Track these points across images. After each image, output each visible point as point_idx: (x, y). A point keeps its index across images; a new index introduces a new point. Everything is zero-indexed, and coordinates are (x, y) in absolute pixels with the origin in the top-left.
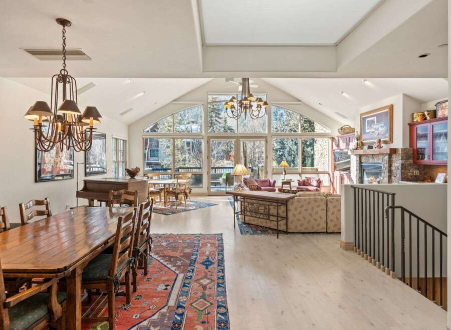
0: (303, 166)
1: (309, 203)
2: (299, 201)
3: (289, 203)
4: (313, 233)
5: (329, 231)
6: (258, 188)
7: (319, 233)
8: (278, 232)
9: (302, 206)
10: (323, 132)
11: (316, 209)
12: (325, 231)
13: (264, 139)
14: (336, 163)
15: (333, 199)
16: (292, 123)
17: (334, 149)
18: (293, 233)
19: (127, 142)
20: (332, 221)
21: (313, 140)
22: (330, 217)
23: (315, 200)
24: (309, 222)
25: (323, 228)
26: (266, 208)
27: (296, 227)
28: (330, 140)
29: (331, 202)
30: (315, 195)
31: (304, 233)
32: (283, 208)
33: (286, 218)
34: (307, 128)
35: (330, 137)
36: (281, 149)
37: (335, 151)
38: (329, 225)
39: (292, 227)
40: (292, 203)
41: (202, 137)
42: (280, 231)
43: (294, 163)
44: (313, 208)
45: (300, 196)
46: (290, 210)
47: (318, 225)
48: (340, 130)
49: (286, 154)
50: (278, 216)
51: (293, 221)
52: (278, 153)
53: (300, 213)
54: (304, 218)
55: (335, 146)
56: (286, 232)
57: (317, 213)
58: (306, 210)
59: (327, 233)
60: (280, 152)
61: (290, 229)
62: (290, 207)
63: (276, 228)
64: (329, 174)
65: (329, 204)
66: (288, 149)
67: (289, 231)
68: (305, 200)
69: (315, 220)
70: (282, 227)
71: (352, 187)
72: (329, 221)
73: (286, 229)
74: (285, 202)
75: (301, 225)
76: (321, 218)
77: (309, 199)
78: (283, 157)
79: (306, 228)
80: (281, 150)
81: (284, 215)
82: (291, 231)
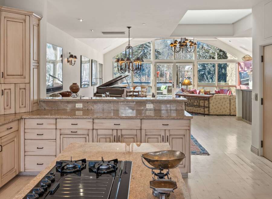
0: (219, 82)
1: (221, 100)
2: (215, 99)
3: (210, 99)
4: (223, 115)
5: (231, 114)
6: (192, 93)
7: (226, 115)
8: (204, 115)
9: (217, 101)
10: (232, 59)
11: (224, 103)
12: (229, 114)
13: (192, 64)
14: (241, 80)
15: (233, 98)
16: (211, 52)
17: (239, 70)
18: (212, 115)
19: (103, 65)
20: (233, 109)
21: (226, 64)
22: (232, 107)
23: (224, 98)
24: (221, 109)
25: (228, 113)
26: (198, 102)
27: (214, 112)
28: (237, 65)
29: (233, 99)
30: (224, 96)
31: (218, 115)
32: (207, 102)
33: (209, 107)
34: (221, 55)
35: (237, 62)
36: (203, 69)
37: (241, 72)
38: (231, 111)
39: (212, 112)
40: (212, 99)
41: (151, 62)
42: (205, 114)
43: (212, 80)
44: (223, 102)
45: (216, 96)
46: (210, 103)
47: (226, 111)
48: (243, 58)
49: (207, 74)
50: (204, 107)
51: (212, 109)
52: (201, 73)
53: (216, 105)
54: (218, 107)
55: (240, 68)
56: (208, 115)
57: (225, 105)
58: (219, 103)
59: (230, 115)
60: (202, 72)
61: (211, 113)
62: (211, 101)
63: (203, 113)
64: (236, 87)
65: (231, 100)
66: (208, 69)
67: (210, 114)
68: (219, 98)
69: (224, 108)
70: (207, 112)
71: (241, 90)
72: (231, 109)
73: (208, 113)
74: (208, 99)
75: (217, 111)
76: (227, 107)
77: (221, 97)
78: (205, 75)
79: (219, 113)
80: (203, 71)
81: (207, 106)
82: (211, 114)
